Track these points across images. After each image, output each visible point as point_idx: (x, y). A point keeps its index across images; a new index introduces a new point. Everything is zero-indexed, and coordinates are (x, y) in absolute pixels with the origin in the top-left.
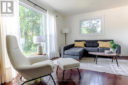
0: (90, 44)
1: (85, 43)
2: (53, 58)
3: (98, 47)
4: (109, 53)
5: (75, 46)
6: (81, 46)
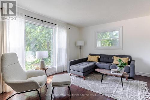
0: (105, 59)
1: (100, 57)
2: (61, 72)
3: (112, 64)
5: (88, 60)
6: (94, 61)
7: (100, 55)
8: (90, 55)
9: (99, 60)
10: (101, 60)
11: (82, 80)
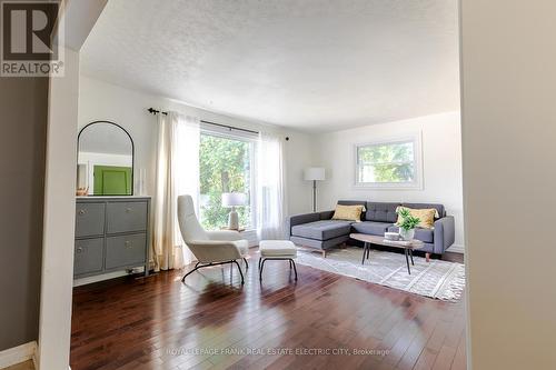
0: (377, 212)
1: (364, 210)
3: (395, 224)
4: (393, 238)
5: (335, 216)
6: (349, 218)
7: (365, 204)
8: (340, 203)
9: (363, 217)
10: (368, 217)
11: (319, 259)
